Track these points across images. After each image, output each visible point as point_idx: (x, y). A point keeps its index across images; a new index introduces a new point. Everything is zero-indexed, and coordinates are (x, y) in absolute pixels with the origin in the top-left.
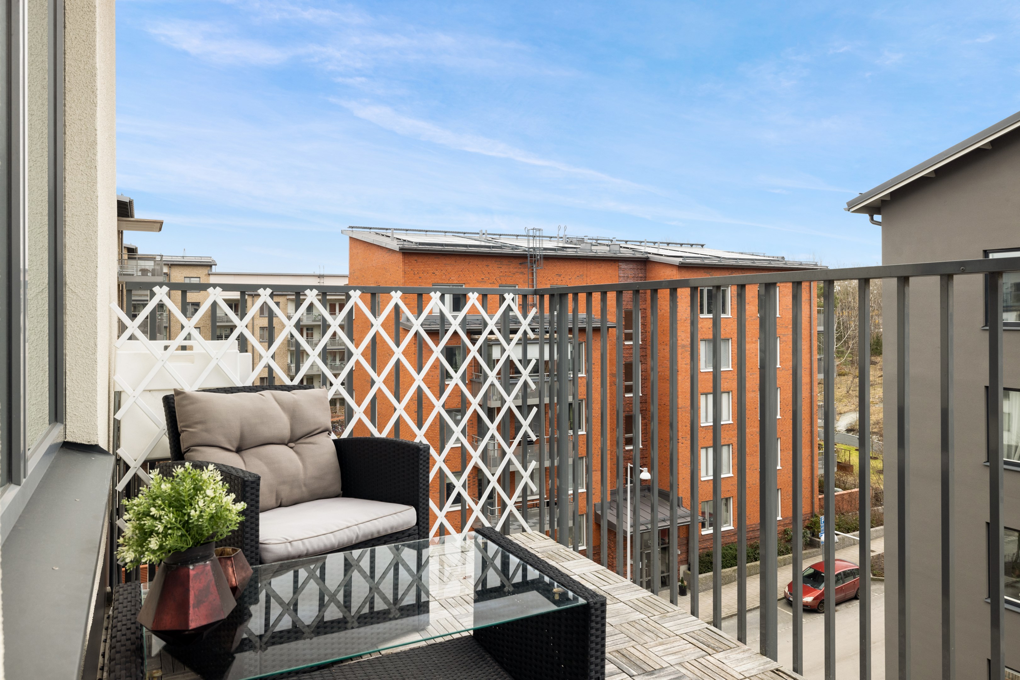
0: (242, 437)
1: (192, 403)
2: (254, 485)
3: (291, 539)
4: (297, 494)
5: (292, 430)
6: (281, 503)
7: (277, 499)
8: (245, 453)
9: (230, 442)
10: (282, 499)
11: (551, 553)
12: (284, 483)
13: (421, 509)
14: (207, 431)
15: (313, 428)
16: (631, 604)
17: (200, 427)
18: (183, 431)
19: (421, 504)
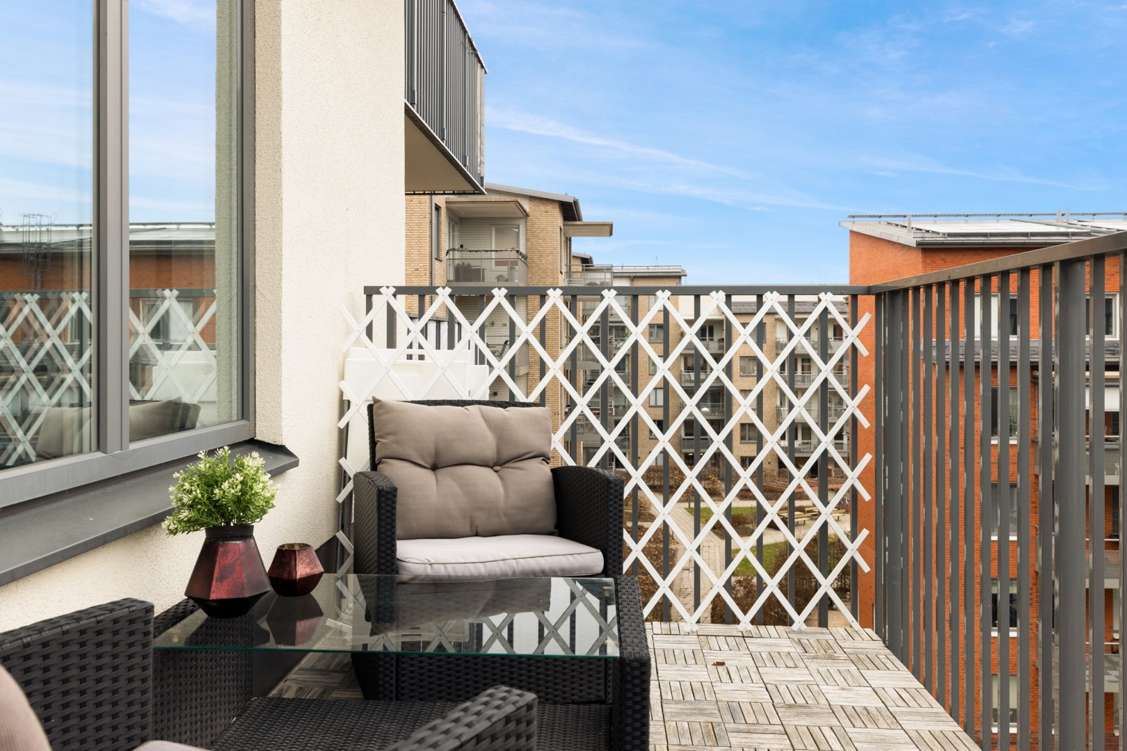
0: (437, 454)
1: (387, 412)
2: (390, 496)
3: (433, 561)
4: (495, 523)
5: (498, 451)
6: (477, 531)
7: (471, 526)
8: (441, 472)
9: (423, 457)
10: (477, 527)
11: (864, 657)
12: (479, 509)
13: (610, 555)
14: (397, 442)
15: (523, 451)
16: (914, 735)
17: (391, 438)
18: (378, 441)
19: (610, 549)
